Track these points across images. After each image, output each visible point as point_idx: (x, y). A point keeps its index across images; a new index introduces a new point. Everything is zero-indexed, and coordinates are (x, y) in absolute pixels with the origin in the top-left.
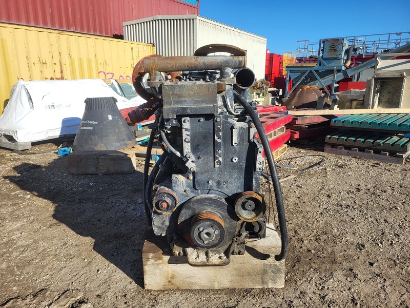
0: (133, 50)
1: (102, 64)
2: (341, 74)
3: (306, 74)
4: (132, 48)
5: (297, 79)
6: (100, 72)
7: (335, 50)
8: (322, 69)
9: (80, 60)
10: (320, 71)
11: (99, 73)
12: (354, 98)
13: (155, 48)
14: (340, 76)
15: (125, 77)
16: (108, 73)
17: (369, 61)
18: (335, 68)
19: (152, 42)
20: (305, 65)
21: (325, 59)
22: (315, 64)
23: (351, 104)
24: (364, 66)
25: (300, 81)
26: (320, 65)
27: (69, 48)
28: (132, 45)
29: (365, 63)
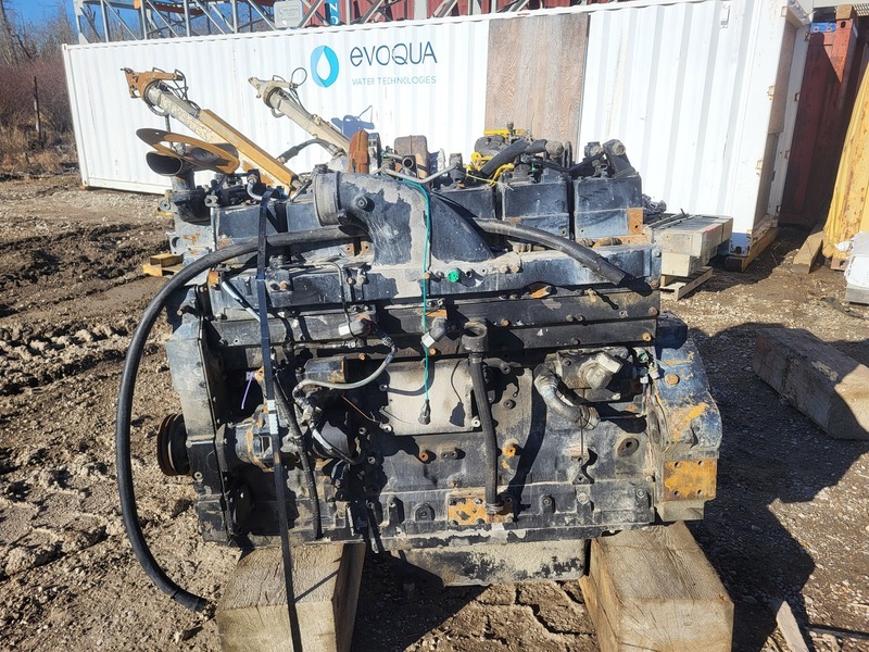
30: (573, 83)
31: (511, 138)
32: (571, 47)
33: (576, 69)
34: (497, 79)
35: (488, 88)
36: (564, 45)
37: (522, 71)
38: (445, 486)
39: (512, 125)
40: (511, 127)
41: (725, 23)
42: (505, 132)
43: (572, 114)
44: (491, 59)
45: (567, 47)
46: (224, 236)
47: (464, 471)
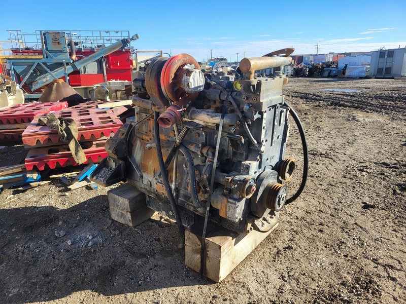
2: (69, 67)
3: (34, 67)
5: (25, 72)
7: (59, 43)
8: (50, 62)
10: (48, 64)
12: (118, 89)
14: (70, 69)
17: (92, 55)
18: (64, 61)
20: (30, 57)
21: (51, 52)
22: (41, 57)
23: (116, 94)
24: (89, 59)
25: (29, 75)
26: (47, 58)
29: (90, 56)
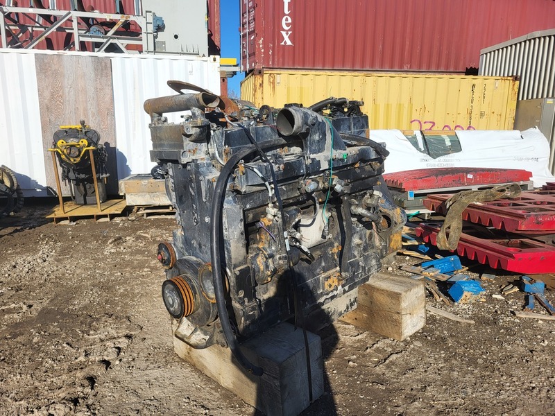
0: (475, 89)
1: (418, 110)
4: (474, 86)
6: (414, 121)
9: (388, 106)
11: (411, 122)
13: (517, 83)
15: (453, 128)
16: (425, 123)
19: (515, 74)
27: (375, 93)
28: (474, 82)
30: (106, 99)
31: (84, 131)
32: (102, 77)
33: (108, 90)
34: (47, 94)
35: (40, 99)
36: (96, 75)
37: (67, 90)
38: (319, 274)
39: (84, 122)
40: (83, 123)
41: (191, 72)
42: (79, 126)
43: (109, 118)
44: (39, 80)
45: (99, 77)
46: (227, 146)
47: (323, 264)
